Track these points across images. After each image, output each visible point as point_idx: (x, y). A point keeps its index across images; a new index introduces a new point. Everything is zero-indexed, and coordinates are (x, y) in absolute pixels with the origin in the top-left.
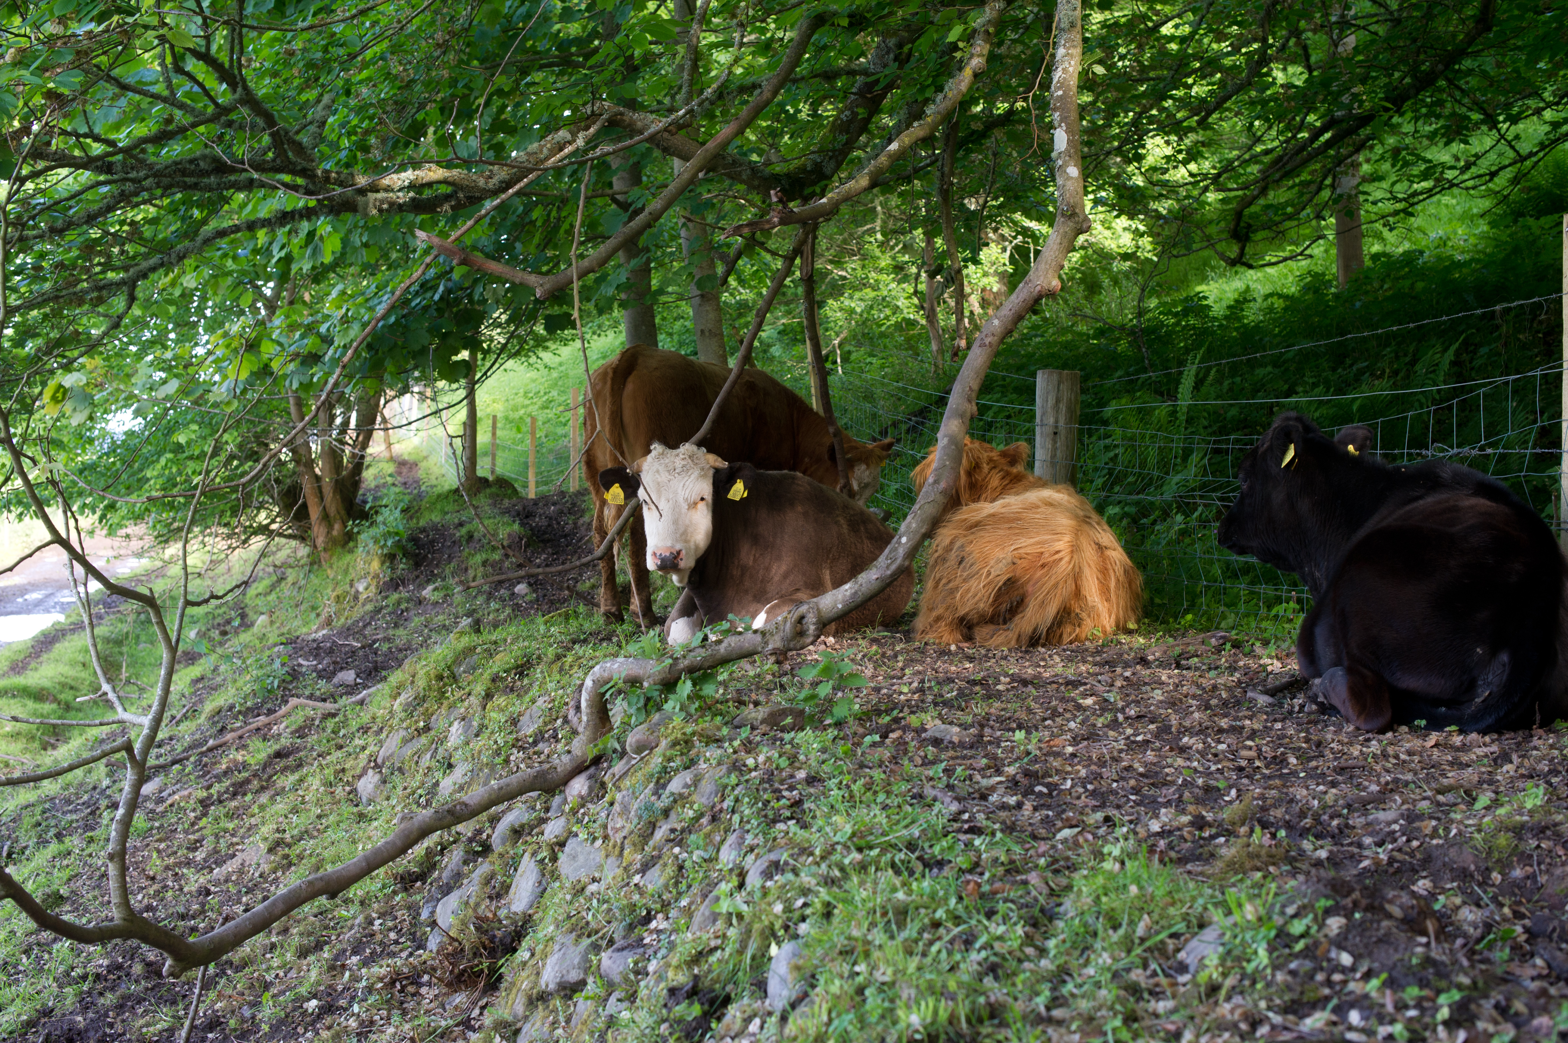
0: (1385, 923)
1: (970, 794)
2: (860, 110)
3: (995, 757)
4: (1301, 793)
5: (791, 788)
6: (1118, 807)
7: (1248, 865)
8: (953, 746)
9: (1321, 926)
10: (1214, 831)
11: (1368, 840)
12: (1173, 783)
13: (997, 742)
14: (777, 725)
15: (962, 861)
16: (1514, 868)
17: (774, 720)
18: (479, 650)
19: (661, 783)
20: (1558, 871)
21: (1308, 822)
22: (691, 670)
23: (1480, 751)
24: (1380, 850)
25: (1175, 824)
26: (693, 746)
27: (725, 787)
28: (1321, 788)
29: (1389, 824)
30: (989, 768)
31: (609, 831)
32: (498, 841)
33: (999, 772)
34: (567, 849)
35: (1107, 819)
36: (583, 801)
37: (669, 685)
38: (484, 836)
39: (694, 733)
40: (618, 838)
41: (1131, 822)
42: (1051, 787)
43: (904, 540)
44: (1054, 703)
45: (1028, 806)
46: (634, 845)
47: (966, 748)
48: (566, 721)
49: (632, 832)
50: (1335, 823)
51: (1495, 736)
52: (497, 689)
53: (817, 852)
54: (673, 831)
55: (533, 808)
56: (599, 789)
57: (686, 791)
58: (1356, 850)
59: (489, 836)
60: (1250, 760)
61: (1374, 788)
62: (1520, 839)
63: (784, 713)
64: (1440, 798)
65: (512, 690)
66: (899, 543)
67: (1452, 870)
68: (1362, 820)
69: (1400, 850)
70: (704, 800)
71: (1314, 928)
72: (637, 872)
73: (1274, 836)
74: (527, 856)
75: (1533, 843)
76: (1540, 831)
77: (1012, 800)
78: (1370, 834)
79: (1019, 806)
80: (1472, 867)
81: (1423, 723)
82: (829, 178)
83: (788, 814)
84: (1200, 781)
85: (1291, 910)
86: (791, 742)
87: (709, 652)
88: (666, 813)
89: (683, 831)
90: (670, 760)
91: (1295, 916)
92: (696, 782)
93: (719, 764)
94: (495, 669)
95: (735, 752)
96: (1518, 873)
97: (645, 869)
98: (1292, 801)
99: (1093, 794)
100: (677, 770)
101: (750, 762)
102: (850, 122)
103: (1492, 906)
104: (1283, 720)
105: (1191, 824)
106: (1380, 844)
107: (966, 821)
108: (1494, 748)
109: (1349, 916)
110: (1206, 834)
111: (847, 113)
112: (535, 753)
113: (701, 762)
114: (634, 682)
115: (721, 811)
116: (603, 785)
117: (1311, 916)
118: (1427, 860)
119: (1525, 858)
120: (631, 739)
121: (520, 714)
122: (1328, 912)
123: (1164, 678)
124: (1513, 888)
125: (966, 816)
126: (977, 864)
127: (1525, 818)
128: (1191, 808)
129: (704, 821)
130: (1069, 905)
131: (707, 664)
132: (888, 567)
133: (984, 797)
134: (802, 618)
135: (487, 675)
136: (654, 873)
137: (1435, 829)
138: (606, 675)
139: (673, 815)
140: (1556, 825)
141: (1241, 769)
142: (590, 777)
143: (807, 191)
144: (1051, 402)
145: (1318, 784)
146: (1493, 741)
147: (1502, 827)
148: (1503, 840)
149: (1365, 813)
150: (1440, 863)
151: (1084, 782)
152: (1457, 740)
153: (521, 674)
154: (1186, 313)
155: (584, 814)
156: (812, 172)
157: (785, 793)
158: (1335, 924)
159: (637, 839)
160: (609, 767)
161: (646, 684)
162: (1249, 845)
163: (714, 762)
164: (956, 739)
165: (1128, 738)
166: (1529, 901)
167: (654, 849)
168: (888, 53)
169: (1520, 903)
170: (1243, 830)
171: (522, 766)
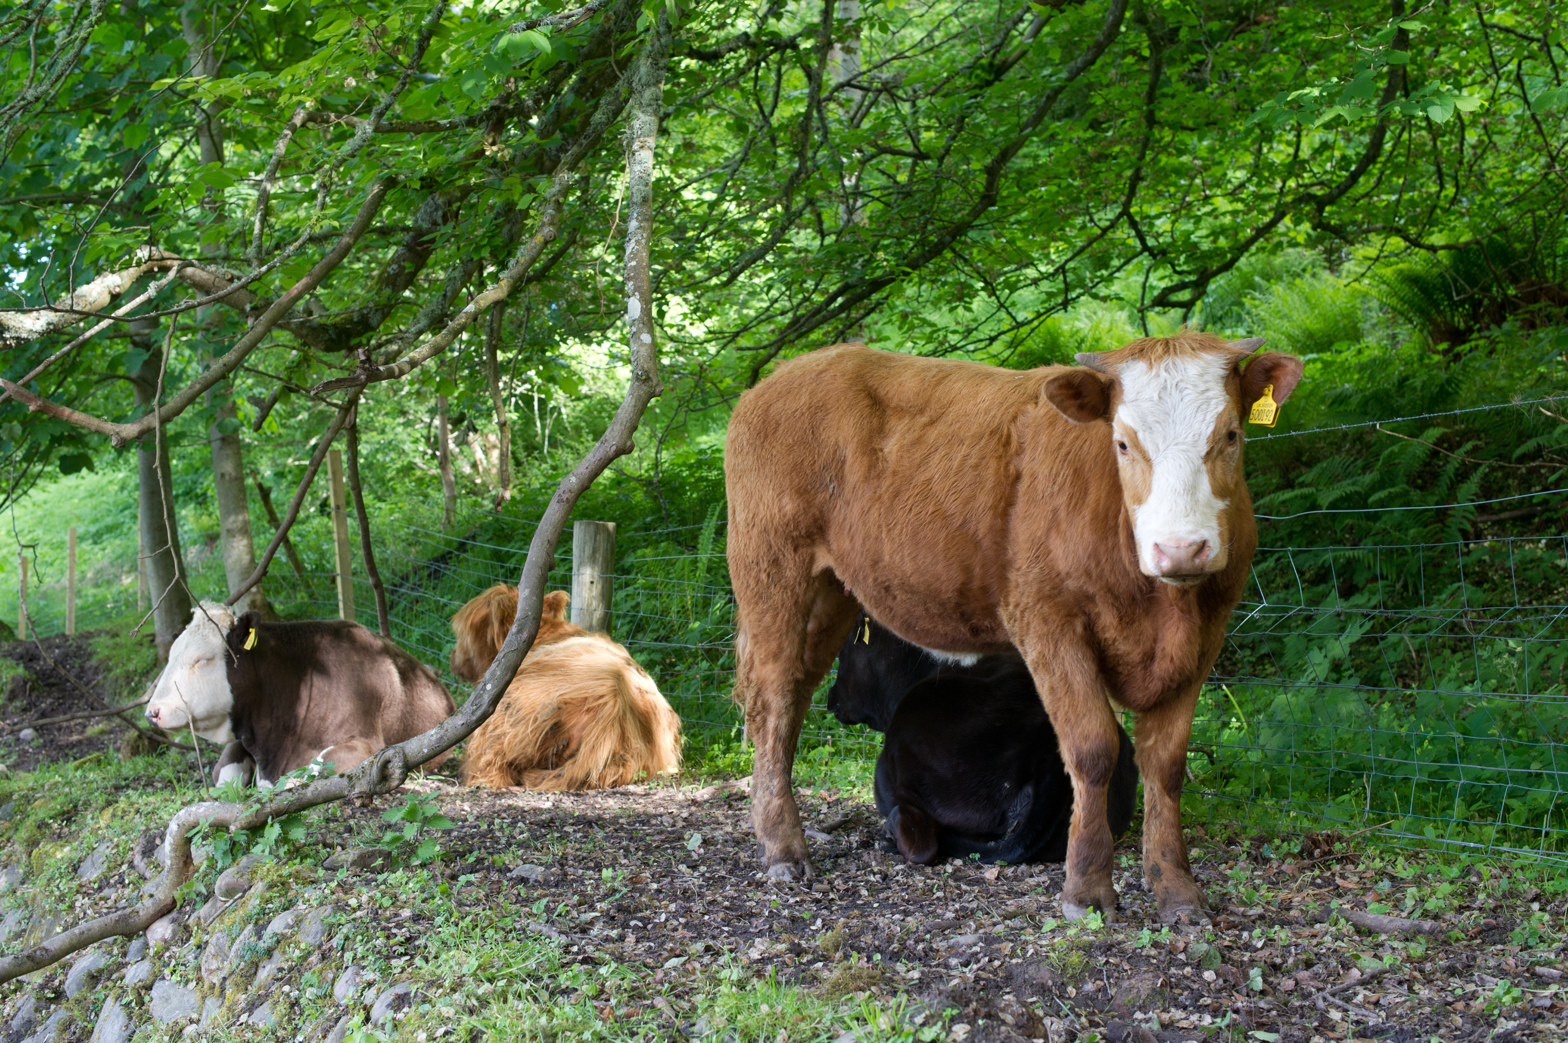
0: (1003, 1028)
1: (571, 928)
2: (407, 264)
3: (582, 894)
4: (882, 922)
5: (399, 926)
6: (714, 938)
7: (852, 986)
8: (537, 884)
9: (949, 1031)
10: (810, 957)
11: (954, 962)
12: (760, 915)
13: (581, 880)
14: (368, 866)
15: (587, 989)
16: (1086, 982)
17: (363, 862)
18: (15, 797)
19: (260, 923)
20: (1125, 984)
21: (895, 946)
22: (276, 814)
23: (1032, 881)
24: (966, 970)
25: (774, 952)
26: (290, 888)
27: (331, 926)
28: (897, 916)
29: (970, 946)
30: (580, 904)
31: (204, 974)
32: (74, 987)
33: (592, 908)
34: (153, 993)
35: (708, 949)
36: (167, 945)
37: (255, 829)
38: (57, 982)
39: (290, 875)
40: (216, 980)
41: (731, 951)
42: (646, 921)
43: (489, 687)
44: (624, 843)
45: (631, 938)
46: (237, 985)
47: (550, 886)
48: (131, 865)
49: (233, 973)
50: (920, 946)
51: (1042, 867)
52: (43, 835)
53: (447, 984)
54: (281, 970)
55: (110, 953)
56: (184, 933)
57: (289, 932)
58: (944, 971)
59: (62, 983)
60: (825, 893)
61: (950, 915)
62: (1090, 956)
63: (373, 855)
64: (1007, 922)
65: (59, 837)
66: (484, 689)
67: (1032, 985)
68: (944, 943)
69: (983, 969)
70: (310, 940)
71: (943, 1036)
72: (243, 1011)
73: (869, 959)
74: (110, 1001)
75: (1102, 960)
76: (1107, 949)
77: (614, 933)
78: (956, 955)
79: (622, 938)
80: (1050, 983)
81: (977, 856)
82: (374, 329)
83: (402, 950)
84: (786, 913)
85: (919, 1020)
86: (384, 882)
87: (296, 796)
88: (269, 953)
89: (291, 969)
90: (269, 901)
91: (923, 1025)
92: (299, 922)
93: (321, 904)
94: (41, 815)
95: (333, 893)
96: (1089, 987)
97: (251, 1007)
98: (876, 928)
99: (686, 926)
100: (276, 912)
101: (353, 902)
102: (397, 275)
103: (1072, 1017)
104: (845, 855)
105: (790, 951)
106: (966, 964)
107: (577, 954)
108: (1044, 878)
109: (972, 1022)
110: (805, 960)
111: (395, 266)
112: (101, 899)
113: (300, 903)
114: (220, 827)
115: (330, 950)
116: (187, 928)
117: (940, 1024)
118: (1009, 978)
119: (1096, 974)
120: (221, 883)
121: (80, 861)
122: (953, 1020)
123: (721, 819)
124: (1087, 1000)
125: (575, 949)
126: (602, 991)
127: (1092, 938)
128: (784, 936)
129: (314, 958)
130: (701, 1025)
131: (293, 808)
132: (473, 713)
133: (584, 931)
134: (388, 762)
135: (30, 822)
136: (264, 1010)
137: (1013, 950)
138: (192, 819)
139: (277, 954)
140: (1119, 943)
141: (817, 901)
142: (173, 921)
143: (354, 342)
144: (588, 551)
145: (893, 914)
146: (1041, 872)
147: (1073, 947)
148: (1075, 958)
149: (946, 938)
150: (1020, 980)
151: (675, 915)
152: (1009, 871)
153: (69, 820)
154: (699, 464)
155: (170, 957)
156: (358, 323)
157: (394, 931)
158: (961, 1030)
159: (239, 979)
160: (193, 911)
161: (232, 828)
162: (850, 968)
163: (315, 904)
164: (540, 878)
165: (703, 875)
166: (1101, 1012)
167: (260, 988)
168: (436, 210)
169: (1093, 1013)
170: (838, 955)
171: (89, 912)
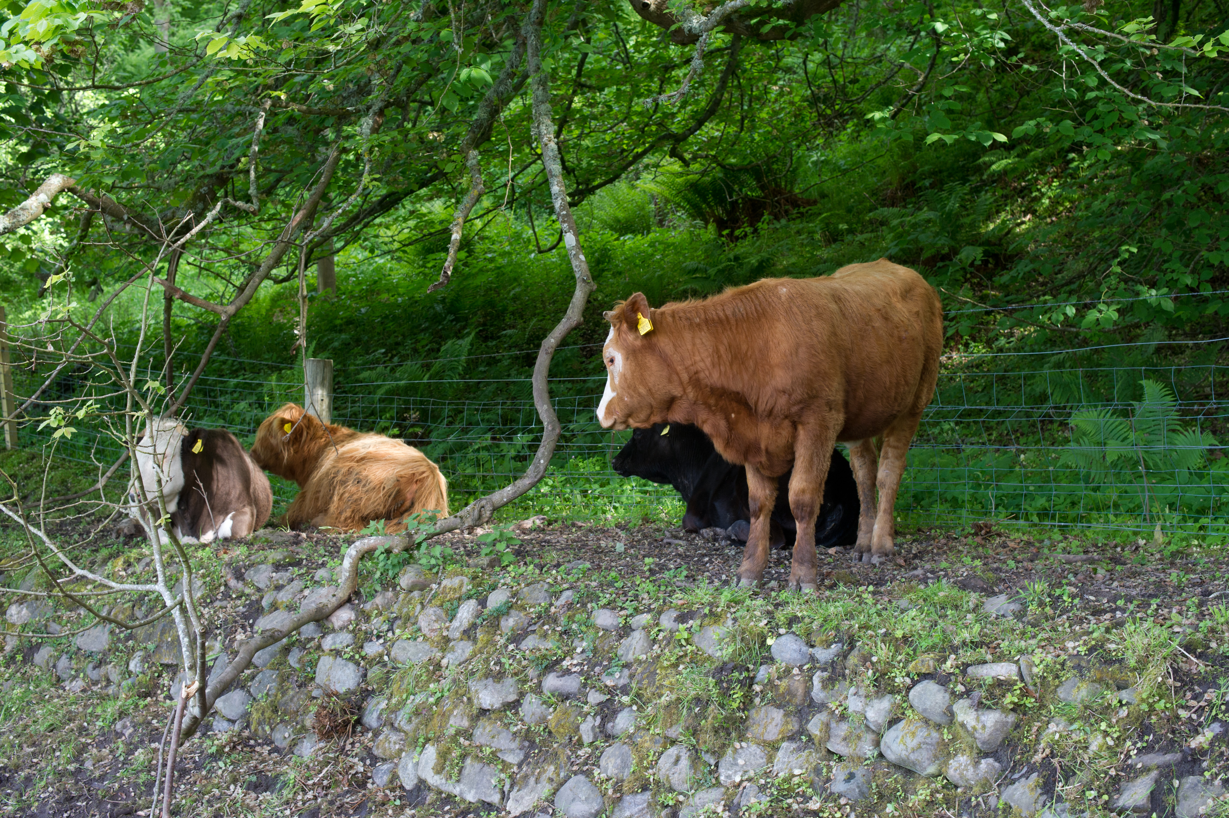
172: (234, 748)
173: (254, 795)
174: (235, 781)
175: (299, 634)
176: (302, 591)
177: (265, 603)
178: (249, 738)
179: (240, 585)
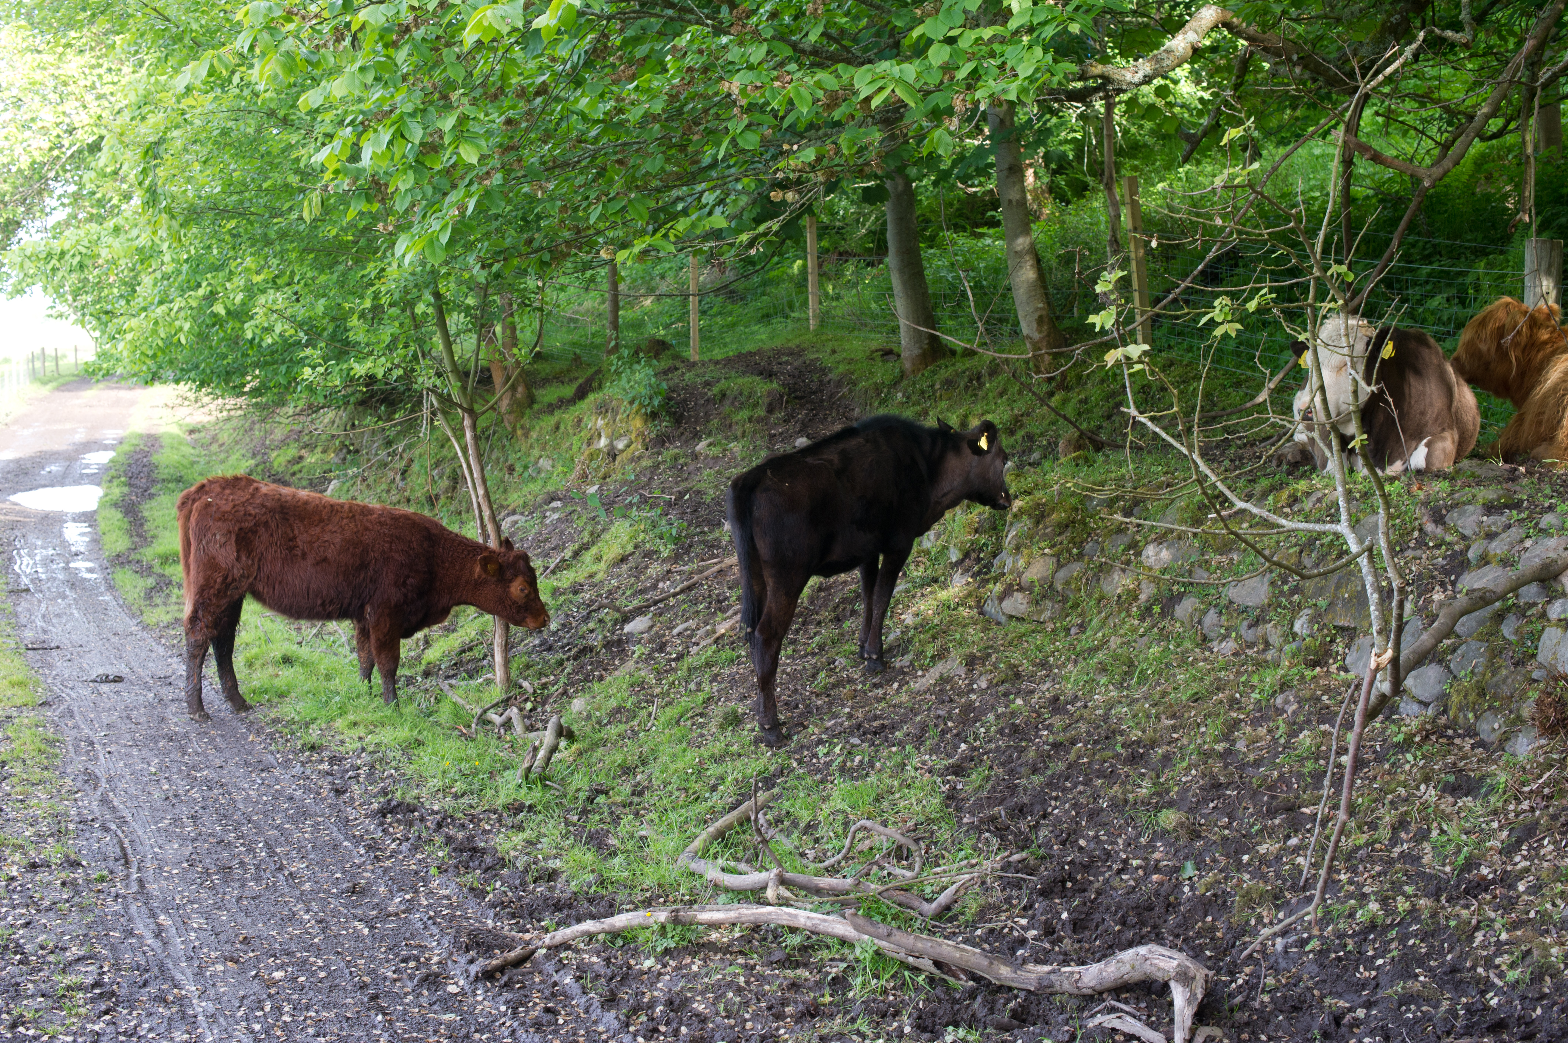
144: (1544, 266)
172: (1426, 738)
173: (1451, 799)
174: (1427, 780)
175: (1517, 597)
176: (1522, 541)
177: (1471, 555)
178: (1446, 727)
179: (1439, 531)
